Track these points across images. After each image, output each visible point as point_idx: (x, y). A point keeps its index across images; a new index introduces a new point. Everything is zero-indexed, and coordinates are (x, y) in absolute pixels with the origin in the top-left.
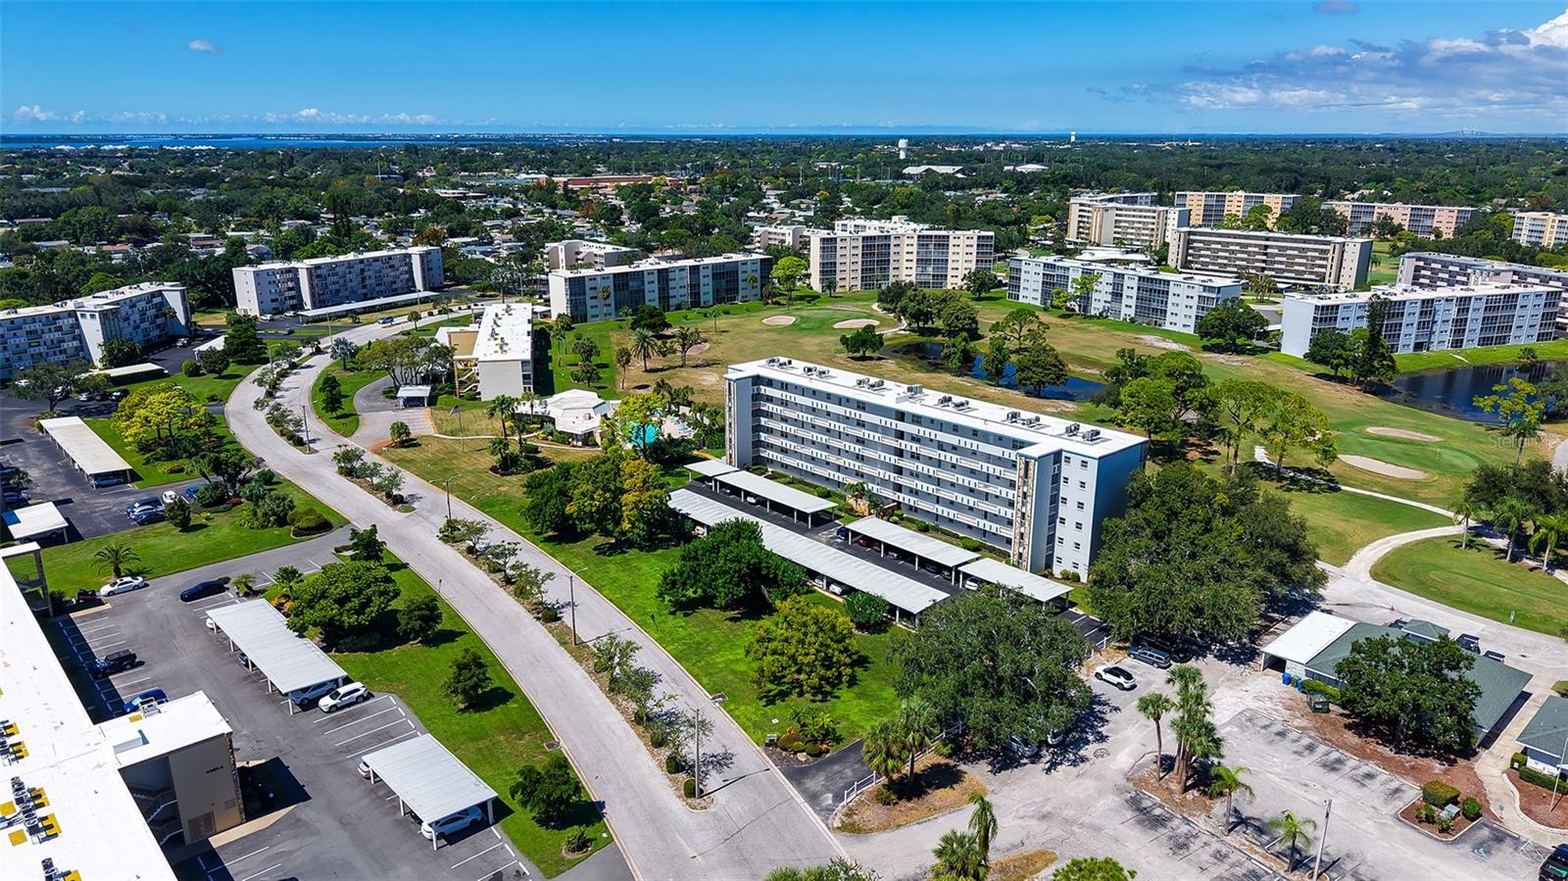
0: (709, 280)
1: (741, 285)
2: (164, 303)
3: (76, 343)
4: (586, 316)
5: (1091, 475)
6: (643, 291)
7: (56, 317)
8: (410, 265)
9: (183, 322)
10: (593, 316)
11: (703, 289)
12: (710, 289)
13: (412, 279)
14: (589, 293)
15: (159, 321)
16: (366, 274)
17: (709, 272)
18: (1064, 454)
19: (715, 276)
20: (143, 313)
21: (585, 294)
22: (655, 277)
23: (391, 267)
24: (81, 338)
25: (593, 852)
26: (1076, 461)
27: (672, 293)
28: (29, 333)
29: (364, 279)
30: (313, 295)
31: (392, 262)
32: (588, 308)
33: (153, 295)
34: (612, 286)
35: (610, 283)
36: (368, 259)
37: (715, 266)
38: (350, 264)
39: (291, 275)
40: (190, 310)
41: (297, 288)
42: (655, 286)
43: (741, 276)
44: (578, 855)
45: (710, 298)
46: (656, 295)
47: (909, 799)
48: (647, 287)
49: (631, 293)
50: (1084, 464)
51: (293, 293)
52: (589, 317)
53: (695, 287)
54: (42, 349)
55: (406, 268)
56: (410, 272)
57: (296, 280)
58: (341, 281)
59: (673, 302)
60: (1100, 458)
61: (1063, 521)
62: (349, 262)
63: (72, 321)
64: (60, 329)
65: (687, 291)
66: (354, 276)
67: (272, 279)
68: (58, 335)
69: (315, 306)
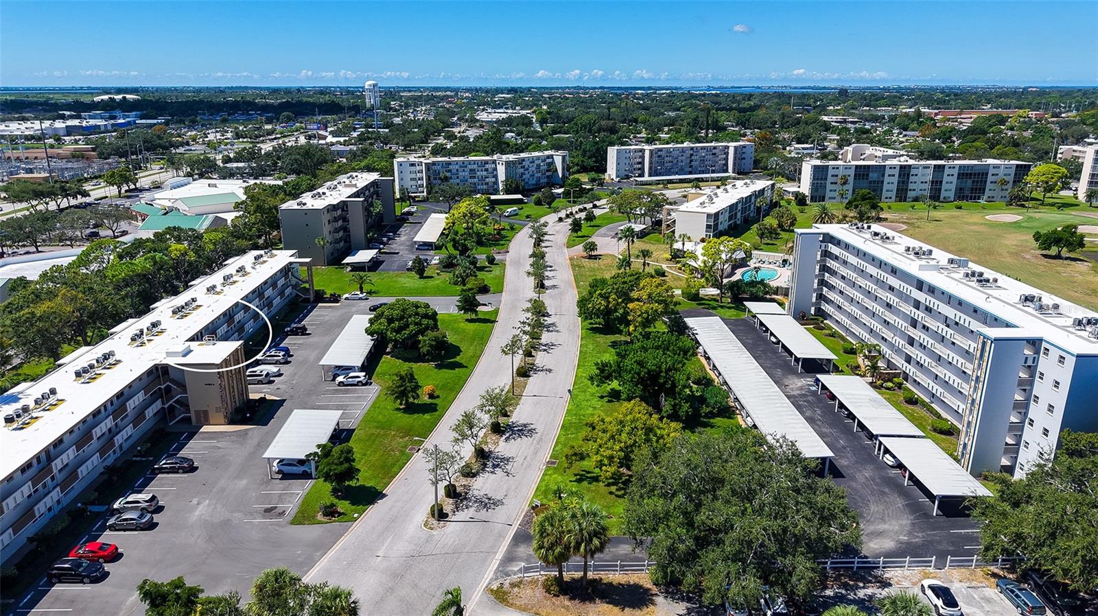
0: (954, 179)
1: (989, 186)
2: (553, 163)
3: (493, 180)
4: (824, 197)
5: (1065, 375)
6: (882, 182)
7: (486, 162)
8: (727, 154)
9: (560, 176)
10: (830, 198)
11: (944, 186)
12: (953, 187)
13: (726, 164)
14: (830, 179)
15: (548, 174)
16: (693, 157)
17: (955, 172)
18: (1044, 345)
19: (961, 176)
20: (539, 166)
21: (826, 179)
22: (896, 172)
23: (714, 154)
24: (496, 177)
25: (334, 521)
26: (1054, 354)
27: (911, 186)
28: (471, 170)
29: (691, 161)
30: (650, 168)
31: (714, 151)
32: (828, 191)
33: (548, 157)
34: (853, 175)
35: (852, 172)
36: (697, 148)
37: (960, 166)
38: (683, 150)
39: (640, 154)
40: (567, 168)
41: (642, 163)
42: (895, 180)
43: (990, 178)
44: (325, 519)
45: (951, 195)
46: (894, 187)
47: (572, 599)
48: (887, 179)
49: (870, 182)
50: (1062, 359)
51: (640, 166)
52: (827, 198)
53: (936, 184)
54: (476, 180)
55: (724, 156)
56: (726, 159)
57: (643, 157)
58: (675, 161)
59: (911, 194)
60: (1078, 356)
61: (1031, 422)
62: (683, 148)
63: (493, 166)
64: (486, 170)
65: (927, 186)
66: (684, 159)
67: (628, 155)
68: (485, 173)
69: (650, 175)
